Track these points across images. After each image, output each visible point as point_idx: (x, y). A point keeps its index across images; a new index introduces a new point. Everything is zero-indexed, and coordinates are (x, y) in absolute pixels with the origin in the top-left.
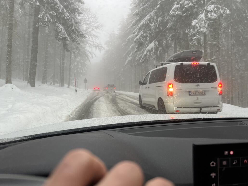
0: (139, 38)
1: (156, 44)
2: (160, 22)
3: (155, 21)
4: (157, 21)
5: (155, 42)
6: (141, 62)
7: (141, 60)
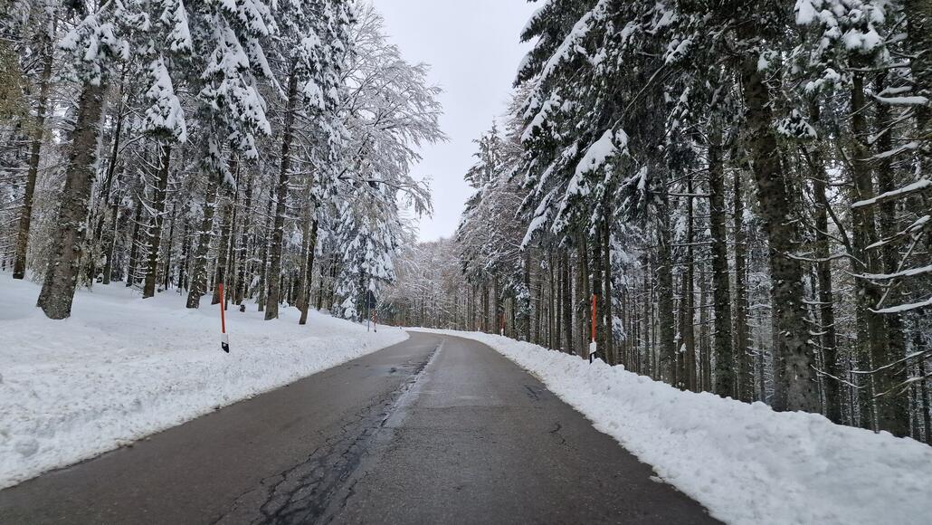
0: (544, 124)
1: (619, 143)
2: (631, 42)
3: (611, 42)
4: (618, 39)
5: (614, 133)
6: (555, 232)
7: (558, 224)
